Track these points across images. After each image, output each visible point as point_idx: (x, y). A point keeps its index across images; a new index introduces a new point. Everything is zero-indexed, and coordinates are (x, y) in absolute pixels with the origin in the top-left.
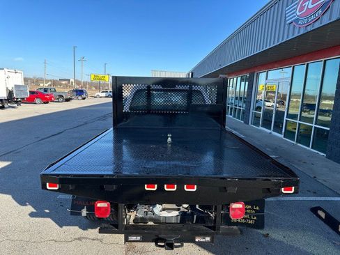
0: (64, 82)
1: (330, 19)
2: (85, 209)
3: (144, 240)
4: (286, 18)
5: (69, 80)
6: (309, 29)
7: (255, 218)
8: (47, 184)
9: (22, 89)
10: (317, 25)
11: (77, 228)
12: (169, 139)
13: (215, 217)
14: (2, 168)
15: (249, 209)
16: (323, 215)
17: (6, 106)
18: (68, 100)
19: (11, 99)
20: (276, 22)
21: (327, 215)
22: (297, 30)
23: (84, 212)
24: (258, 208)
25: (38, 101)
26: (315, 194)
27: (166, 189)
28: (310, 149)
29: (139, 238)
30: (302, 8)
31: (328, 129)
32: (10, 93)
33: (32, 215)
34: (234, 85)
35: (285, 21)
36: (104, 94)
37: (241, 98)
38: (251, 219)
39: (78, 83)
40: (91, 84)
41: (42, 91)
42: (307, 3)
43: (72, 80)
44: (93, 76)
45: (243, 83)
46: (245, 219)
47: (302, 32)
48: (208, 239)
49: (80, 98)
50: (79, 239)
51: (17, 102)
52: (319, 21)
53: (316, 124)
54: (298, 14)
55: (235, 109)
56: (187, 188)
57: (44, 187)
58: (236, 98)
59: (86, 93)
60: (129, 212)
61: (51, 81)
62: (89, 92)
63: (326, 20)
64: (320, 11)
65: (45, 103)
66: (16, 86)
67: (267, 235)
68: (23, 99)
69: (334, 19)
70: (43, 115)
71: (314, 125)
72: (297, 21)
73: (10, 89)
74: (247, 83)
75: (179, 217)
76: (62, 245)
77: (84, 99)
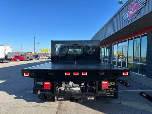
0: (29, 53)
1: (140, 16)
2: (39, 91)
3: (65, 99)
4: (123, 19)
5: (32, 52)
6: (133, 21)
7: (114, 94)
8: (24, 74)
9: (11, 54)
10: (135, 20)
11: (35, 102)
12: (76, 63)
13: (96, 89)
14: (1, 83)
15: (111, 90)
16: (145, 95)
17: (4, 61)
18: (31, 60)
19: (6, 59)
20: (119, 21)
21: (146, 95)
22: (128, 23)
23: (39, 93)
24: (115, 89)
25: (18, 60)
26: (141, 89)
27: (74, 75)
28: (138, 74)
29: (63, 99)
30: (129, 14)
31: (146, 64)
32: (6, 56)
33: (15, 98)
34: (104, 50)
35: (123, 20)
36: (47, 57)
37: (107, 57)
38: (112, 94)
39: (36, 53)
40: (42, 54)
41: (20, 56)
42: (131, 12)
43: (33, 52)
44: (42, 50)
45: (107, 49)
46: (110, 94)
47: (130, 23)
48: (93, 98)
49: (36, 59)
50: (36, 106)
51: (9, 60)
52: (136, 18)
53: (140, 63)
54: (128, 16)
55: (105, 60)
56: (83, 74)
57: (23, 75)
58: (105, 57)
59: (39, 56)
60: (58, 87)
61: (24, 53)
62: (41, 57)
63: (139, 17)
64: (136, 14)
65: (21, 61)
66: (9, 53)
67: (120, 103)
68: (11, 58)
69: (142, 16)
70: (20, 65)
71: (139, 63)
72: (127, 19)
73: (6, 54)
74: (109, 49)
75: (80, 91)
76: (28, 108)
77: (38, 59)
